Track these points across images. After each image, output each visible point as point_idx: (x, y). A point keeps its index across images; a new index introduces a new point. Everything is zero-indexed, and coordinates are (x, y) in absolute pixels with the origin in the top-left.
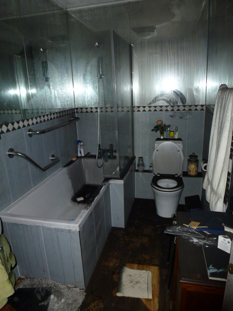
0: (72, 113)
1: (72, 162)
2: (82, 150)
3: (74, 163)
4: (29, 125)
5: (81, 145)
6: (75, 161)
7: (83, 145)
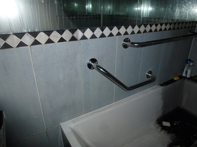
0: (192, 27)
1: (172, 81)
2: (189, 71)
3: (174, 83)
4: (126, 33)
5: (190, 65)
6: (176, 81)
7: (193, 65)
